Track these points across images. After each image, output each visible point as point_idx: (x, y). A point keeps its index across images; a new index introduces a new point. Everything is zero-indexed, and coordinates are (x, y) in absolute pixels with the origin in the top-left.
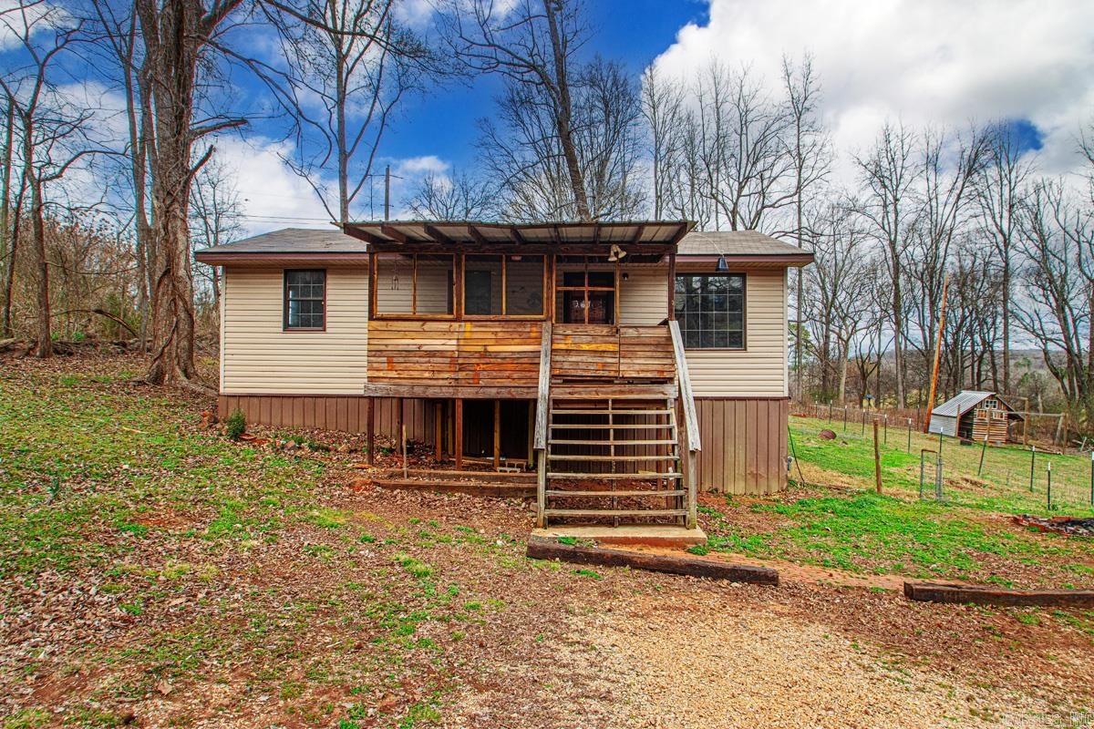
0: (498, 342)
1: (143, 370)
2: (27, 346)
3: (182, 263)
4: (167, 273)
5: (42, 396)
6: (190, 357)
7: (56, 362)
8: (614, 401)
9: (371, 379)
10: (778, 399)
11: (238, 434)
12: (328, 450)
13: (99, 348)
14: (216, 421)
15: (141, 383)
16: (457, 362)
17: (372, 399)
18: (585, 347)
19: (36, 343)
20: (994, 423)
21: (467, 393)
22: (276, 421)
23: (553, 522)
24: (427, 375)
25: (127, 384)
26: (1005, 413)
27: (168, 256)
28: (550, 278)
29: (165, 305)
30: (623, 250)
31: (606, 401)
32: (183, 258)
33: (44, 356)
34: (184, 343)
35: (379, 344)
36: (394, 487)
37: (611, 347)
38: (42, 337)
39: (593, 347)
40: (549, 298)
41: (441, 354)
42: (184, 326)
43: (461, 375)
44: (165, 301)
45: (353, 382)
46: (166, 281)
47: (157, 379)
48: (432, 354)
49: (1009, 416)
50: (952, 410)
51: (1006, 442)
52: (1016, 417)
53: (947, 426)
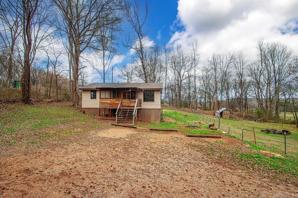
0: (115, 101)
1: (71, 104)
2: (55, 100)
3: (77, 89)
4: (75, 90)
5: (59, 108)
6: (78, 102)
7: (59, 103)
8: (129, 109)
9: (100, 106)
10: (159, 109)
11: (84, 113)
12: (95, 115)
13: (65, 100)
14: (81, 111)
15: (71, 106)
16: (110, 104)
17: (100, 109)
18: (126, 102)
19: (56, 100)
20: (227, 114)
21: (111, 108)
22: (89, 112)
23: (118, 123)
24: (107, 106)
25: (69, 106)
26: (229, 112)
27: (75, 88)
28: (122, 93)
29: (75, 95)
30: (131, 90)
31: (128, 109)
32: (77, 88)
33: (57, 102)
34: (77, 100)
35: (101, 102)
36: (101, 119)
37: (129, 102)
38: (57, 99)
39: (127, 102)
40: (122, 96)
41: (108, 103)
42: (77, 98)
43: (111, 106)
44: (75, 94)
45: (98, 106)
46: (75, 91)
47: (74, 105)
48: (107, 103)
49: (230, 113)
50: (219, 112)
51: (230, 118)
52: (232, 113)
53: (218, 115)
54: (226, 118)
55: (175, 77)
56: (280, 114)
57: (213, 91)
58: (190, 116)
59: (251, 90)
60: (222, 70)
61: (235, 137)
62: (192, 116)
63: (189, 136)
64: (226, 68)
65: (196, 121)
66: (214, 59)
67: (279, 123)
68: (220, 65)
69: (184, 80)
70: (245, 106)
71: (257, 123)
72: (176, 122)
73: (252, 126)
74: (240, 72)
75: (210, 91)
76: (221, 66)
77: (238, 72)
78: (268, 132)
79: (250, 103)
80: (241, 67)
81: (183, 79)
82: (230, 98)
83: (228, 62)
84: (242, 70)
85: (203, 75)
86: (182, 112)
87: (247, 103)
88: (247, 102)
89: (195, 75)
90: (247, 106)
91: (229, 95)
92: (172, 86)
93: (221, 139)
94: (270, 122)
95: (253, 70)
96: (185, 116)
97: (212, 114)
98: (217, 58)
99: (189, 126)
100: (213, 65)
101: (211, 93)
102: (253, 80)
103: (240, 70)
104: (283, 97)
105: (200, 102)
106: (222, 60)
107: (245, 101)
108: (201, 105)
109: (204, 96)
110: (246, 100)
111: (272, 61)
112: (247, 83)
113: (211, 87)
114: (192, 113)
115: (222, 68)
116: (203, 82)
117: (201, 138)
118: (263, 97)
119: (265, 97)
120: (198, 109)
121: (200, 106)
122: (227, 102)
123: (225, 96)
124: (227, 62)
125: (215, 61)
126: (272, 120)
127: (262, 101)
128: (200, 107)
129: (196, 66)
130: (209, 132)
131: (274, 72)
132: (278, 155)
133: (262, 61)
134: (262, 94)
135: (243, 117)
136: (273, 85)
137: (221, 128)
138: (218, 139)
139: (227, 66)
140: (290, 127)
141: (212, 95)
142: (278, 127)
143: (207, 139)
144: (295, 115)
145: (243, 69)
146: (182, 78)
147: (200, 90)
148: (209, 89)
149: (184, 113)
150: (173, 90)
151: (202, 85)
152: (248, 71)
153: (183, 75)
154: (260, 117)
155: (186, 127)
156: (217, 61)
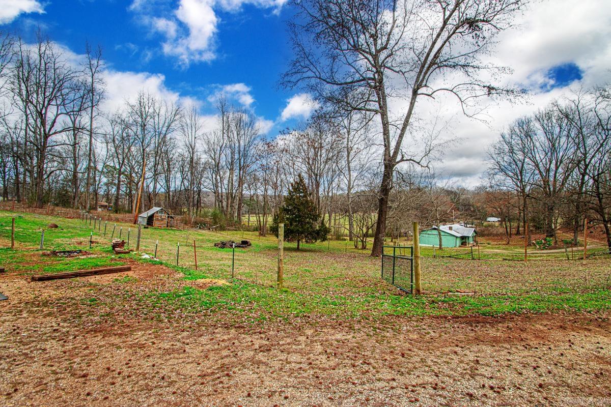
26: (167, 215)
49: (168, 217)
50: (145, 215)
51: (167, 226)
52: (171, 217)
53: (144, 221)
54: (160, 228)
55: (27, 120)
56: (242, 218)
57: (138, 172)
58: (68, 227)
59: (207, 178)
60: (158, 131)
61: (161, 264)
62: (75, 226)
63: (41, 279)
64: (165, 129)
65: (82, 239)
66: (142, 104)
67: (240, 231)
68: (152, 120)
69: (55, 133)
70: (197, 204)
71: (210, 233)
72: (13, 245)
73: (202, 238)
74: (190, 142)
75: (131, 172)
76: (156, 122)
77: (187, 143)
78: (223, 245)
79: (205, 199)
80: (193, 134)
81: (53, 131)
82: (171, 190)
83: (170, 117)
84: (193, 140)
85: (116, 133)
86: (45, 216)
87: (200, 200)
88: (200, 198)
89: (91, 128)
90: (200, 204)
91: (170, 183)
92: (18, 147)
93: (130, 273)
94: (229, 230)
95: (212, 143)
96: (52, 227)
97: (131, 220)
98: (147, 103)
99: (54, 253)
100: (137, 116)
101: (134, 175)
102: (210, 160)
103: (190, 138)
104: (248, 193)
105: (107, 195)
106: (157, 111)
107: (197, 196)
108: (108, 200)
109: (116, 182)
110: (199, 195)
111: (238, 135)
112: (203, 164)
113: (134, 163)
114: (76, 220)
115: (157, 127)
116: (113, 149)
117: (78, 278)
118: (224, 190)
119: (226, 189)
120: (99, 210)
121: (106, 202)
122: (166, 197)
123: (162, 184)
124: (167, 117)
125: (143, 109)
126: (232, 226)
127: (222, 196)
128: (107, 206)
129: (94, 108)
130: (107, 260)
131: (239, 154)
132: (222, 282)
133: (223, 131)
134: (223, 186)
135: (190, 223)
136: (236, 172)
137: (144, 248)
138: (123, 273)
139: (166, 124)
140: (252, 235)
141: (136, 180)
142: (238, 236)
143: (92, 279)
144: (258, 218)
145: (195, 138)
146: (50, 129)
147: (105, 166)
148: (129, 166)
149: (51, 220)
150: (18, 157)
151: (112, 155)
152: (204, 143)
153: (54, 122)
154: (216, 223)
155: (44, 255)
156: (147, 109)
